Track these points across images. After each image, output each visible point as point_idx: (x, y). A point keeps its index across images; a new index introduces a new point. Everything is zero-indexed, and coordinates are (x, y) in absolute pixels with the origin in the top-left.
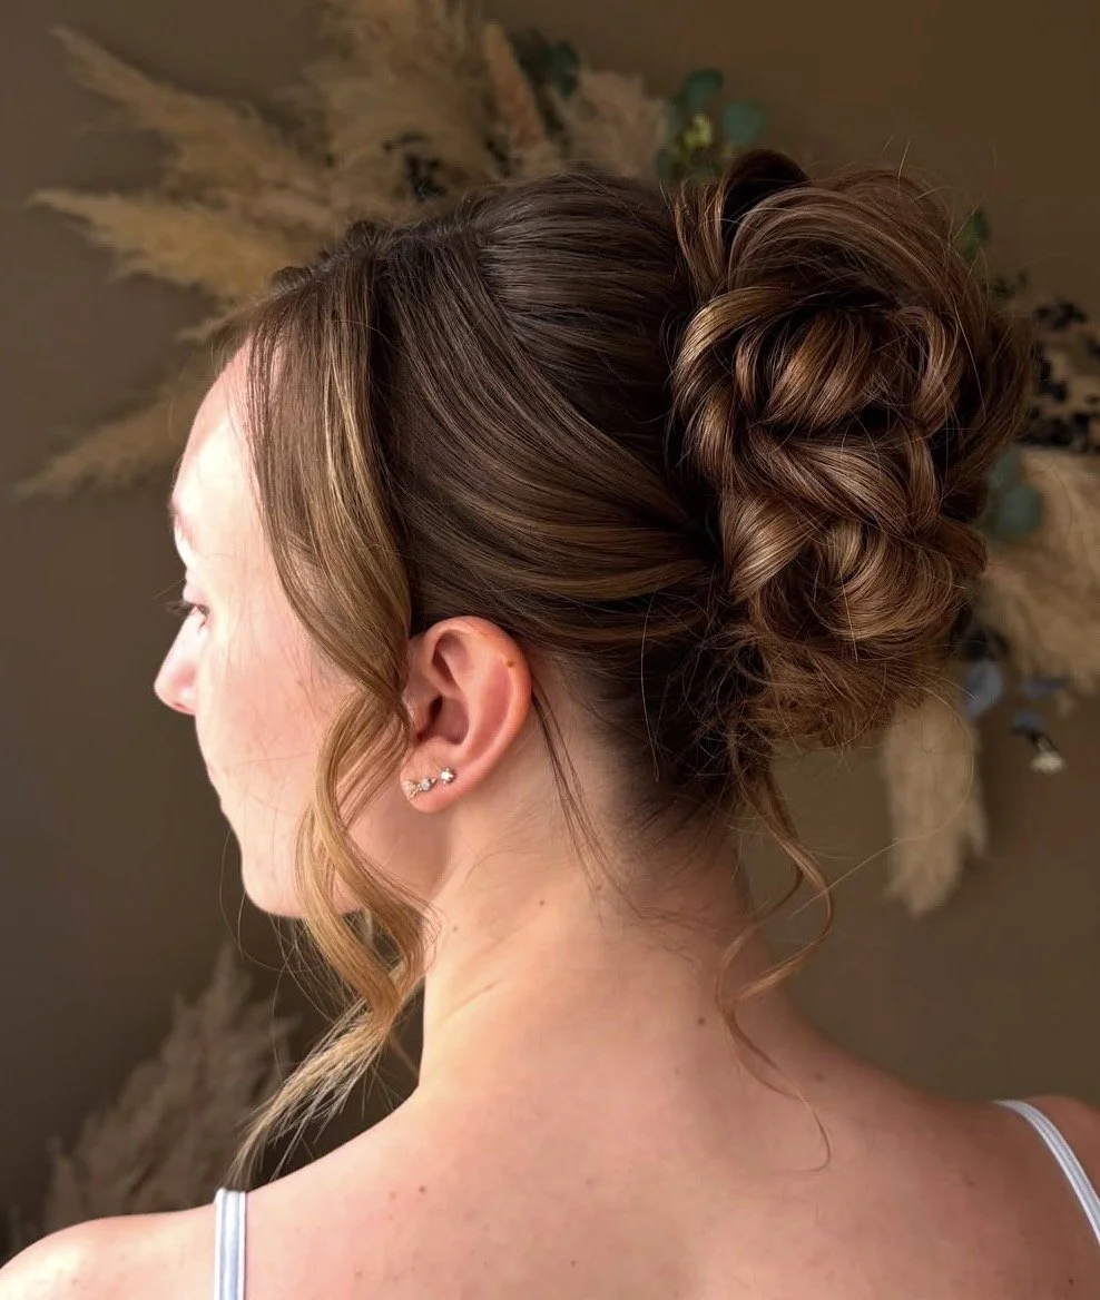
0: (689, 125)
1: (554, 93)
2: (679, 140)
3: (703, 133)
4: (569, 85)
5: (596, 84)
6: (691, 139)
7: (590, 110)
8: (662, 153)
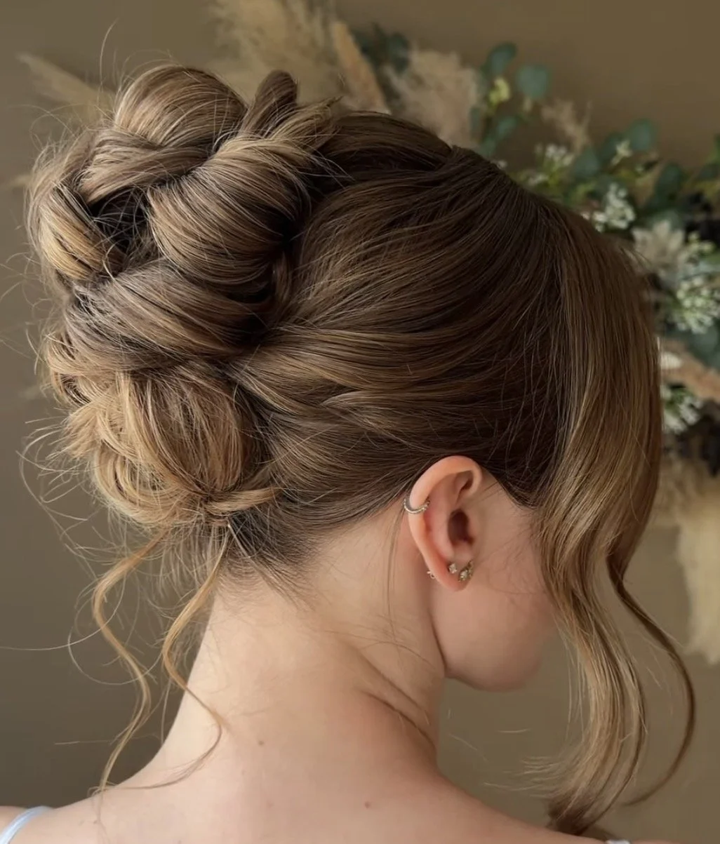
0: (492, 87)
1: (389, 71)
2: (486, 99)
3: (503, 91)
4: (402, 65)
5: (422, 61)
6: (494, 97)
7: (419, 81)
8: (474, 111)
